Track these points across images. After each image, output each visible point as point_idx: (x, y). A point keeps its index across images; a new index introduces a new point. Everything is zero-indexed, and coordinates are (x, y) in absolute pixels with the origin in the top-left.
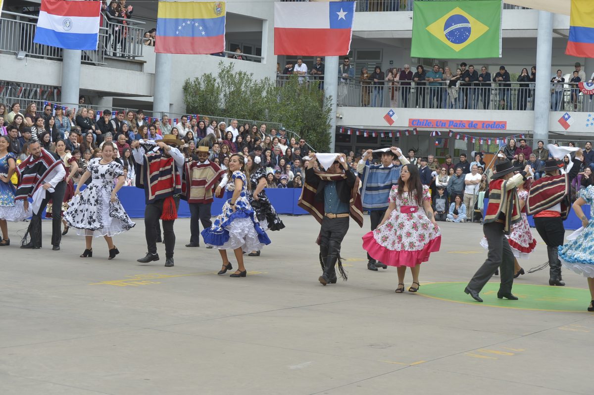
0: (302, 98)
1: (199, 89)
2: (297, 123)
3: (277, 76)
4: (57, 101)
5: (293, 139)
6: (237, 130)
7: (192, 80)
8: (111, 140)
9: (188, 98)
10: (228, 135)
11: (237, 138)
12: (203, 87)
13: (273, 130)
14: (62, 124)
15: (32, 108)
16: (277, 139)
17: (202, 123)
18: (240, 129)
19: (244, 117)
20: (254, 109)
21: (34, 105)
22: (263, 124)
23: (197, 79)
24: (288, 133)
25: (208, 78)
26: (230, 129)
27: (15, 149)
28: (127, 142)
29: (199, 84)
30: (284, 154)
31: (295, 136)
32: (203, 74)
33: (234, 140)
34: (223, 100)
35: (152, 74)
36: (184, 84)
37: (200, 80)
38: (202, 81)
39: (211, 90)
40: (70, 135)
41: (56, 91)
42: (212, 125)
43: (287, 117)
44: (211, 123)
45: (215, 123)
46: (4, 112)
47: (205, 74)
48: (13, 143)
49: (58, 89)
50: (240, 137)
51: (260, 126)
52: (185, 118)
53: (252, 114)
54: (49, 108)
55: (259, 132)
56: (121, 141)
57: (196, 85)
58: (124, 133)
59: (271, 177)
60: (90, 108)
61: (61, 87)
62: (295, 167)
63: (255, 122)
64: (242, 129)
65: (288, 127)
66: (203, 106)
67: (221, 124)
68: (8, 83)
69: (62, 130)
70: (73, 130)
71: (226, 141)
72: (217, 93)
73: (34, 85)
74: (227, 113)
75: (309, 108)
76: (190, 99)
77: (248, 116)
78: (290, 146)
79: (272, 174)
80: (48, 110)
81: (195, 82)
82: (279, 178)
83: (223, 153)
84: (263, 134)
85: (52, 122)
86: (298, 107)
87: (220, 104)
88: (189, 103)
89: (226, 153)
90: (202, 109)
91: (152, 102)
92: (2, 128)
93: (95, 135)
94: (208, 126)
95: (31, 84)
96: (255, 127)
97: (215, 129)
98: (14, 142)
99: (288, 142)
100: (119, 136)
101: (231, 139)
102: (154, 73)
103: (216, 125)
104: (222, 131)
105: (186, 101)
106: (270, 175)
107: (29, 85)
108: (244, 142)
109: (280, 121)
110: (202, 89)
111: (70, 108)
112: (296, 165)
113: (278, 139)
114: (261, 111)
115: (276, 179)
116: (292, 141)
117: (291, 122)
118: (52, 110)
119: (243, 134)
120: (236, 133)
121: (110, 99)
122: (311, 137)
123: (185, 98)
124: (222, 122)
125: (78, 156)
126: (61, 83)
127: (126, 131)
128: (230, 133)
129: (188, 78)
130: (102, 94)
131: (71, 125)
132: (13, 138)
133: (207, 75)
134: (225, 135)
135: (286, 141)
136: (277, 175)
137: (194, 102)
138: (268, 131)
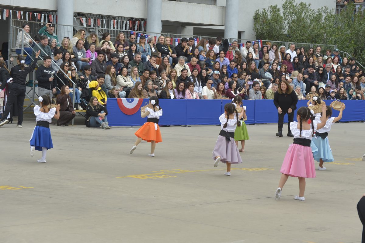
0: (356, 23)
1: (266, 18)
2: (350, 45)
3: (337, 6)
4: (144, 31)
5: (345, 59)
6: (295, 52)
7: (261, 11)
8: (184, 62)
9: (257, 26)
10: (287, 57)
11: (294, 59)
12: (269, 16)
13: (328, 52)
14: (145, 50)
15: (120, 37)
16: (330, 59)
17: (266, 48)
18: (297, 51)
19: (303, 40)
20: (312, 34)
21: (122, 35)
22: (318, 47)
23: (264, 10)
24: (342, 53)
25: (274, 9)
26: (288, 51)
27: (102, 70)
28: (198, 63)
29: (266, 13)
30: (335, 71)
31: (347, 56)
32: (270, 6)
33: (292, 61)
34: (287, 27)
35: (223, 7)
36: (253, 14)
37: (266, 11)
38: (269, 11)
39: (277, 19)
40: (150, 58)
41: (142, 22)
42: (272, 49)
43: (341, 39)
44: (272, 47)
45: (275, 47)
46: (96, 40)
47: (271, 6)
48: (101, 66)
49: (144, 20)
50: (297, 59)
51: (316, 48)
52: (248, 44)
53: (311, 38)
54: (133, 36)
55: (315, 54)
56: (193, 62)
57: (263, 15)
58: (196, 56)
59: (321, 91)
60: (168, 36)
61: (146, 19)
62: (346, 83)
63: (312, 45)
64: (298, 51)
65: (342, 47)
66: (269, 33)
67: (282, 48)
68: (102, 17)
69: (145, 54)
70: (153, 55)
71: (285, 61)
72: (281, 22)
73: (124, 17)
74: (289, 38)
75: (362, 32)
76: (258, 27)
77: (307, 40)
78: (343, 65)
79: (323, 88)
80: (132, 38)
81: (263, 12)
82: (329, 91)
83: (282, 72)
84: (319, 55)
85: (134, 48)
86: (352, 31)
87: (284, 30)
88: (258, 30)
89: (285, 72)
90: (268, 35)
91: (224, 30)
92: (94, 54)
93: (171, 58)
94: (270, 49)
95: (121, 17)
96: (312, 49)
97: (276, 52)
98: (102, 64)
99: (342, 61)
100: (192, 59)
101: (290, 60)
102: (225, 6)
103: (276, 48)
104: (283, 53)
105: (255, 29)
106: (321, 89)
107: (120, 18)
108: (300, 63)
109: (336, 43)
110: (269, 18)
111: (151, 36)
112: (347, 80)
113: (332, 59)
114: (318, 36)
115: (327, 92)
116: (344, 61)
117: (345, 44)
118: (136, 38)
119: (299, 55)
120: (294, 54)
121: (192, 28)
122: (363, 56)
123: (253, 26)
124: (282, 46)
125: (154, 75)
126: (146, 16)
127: (197, 54)
128: (288, 55)
129: (257, 10)
130: (184, 25)
131: (151, 49)
132: (101, 61)
133: (273, 6)
134: (284, 56)
135: (339, 60)
136: (327, 89)
137: (262, 29)
138: (323, 53)
